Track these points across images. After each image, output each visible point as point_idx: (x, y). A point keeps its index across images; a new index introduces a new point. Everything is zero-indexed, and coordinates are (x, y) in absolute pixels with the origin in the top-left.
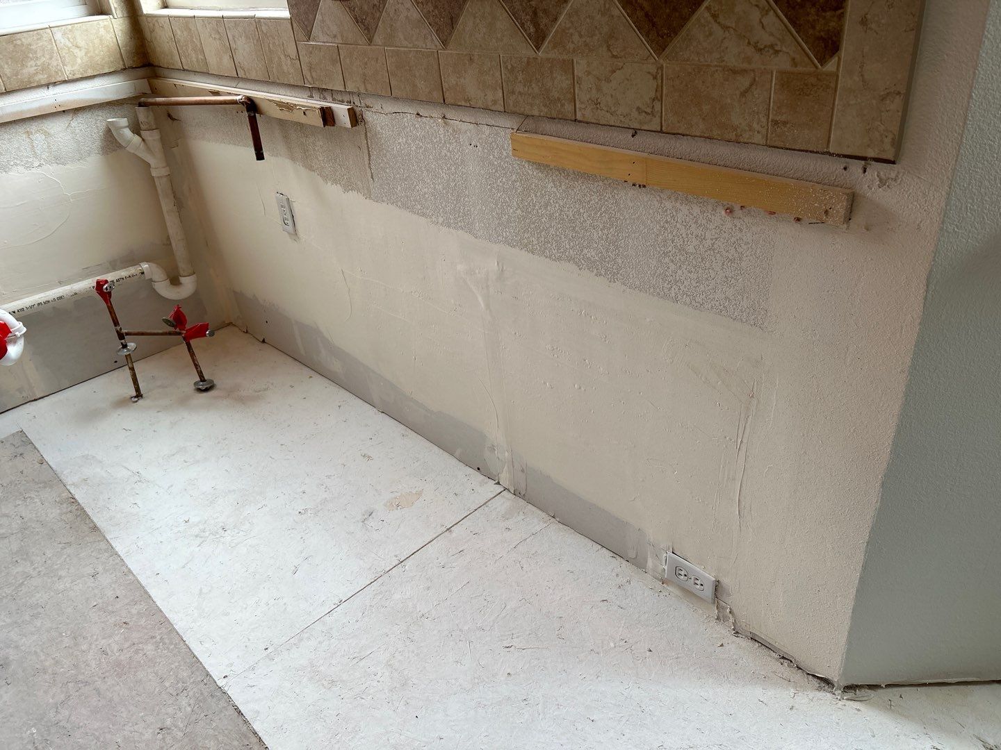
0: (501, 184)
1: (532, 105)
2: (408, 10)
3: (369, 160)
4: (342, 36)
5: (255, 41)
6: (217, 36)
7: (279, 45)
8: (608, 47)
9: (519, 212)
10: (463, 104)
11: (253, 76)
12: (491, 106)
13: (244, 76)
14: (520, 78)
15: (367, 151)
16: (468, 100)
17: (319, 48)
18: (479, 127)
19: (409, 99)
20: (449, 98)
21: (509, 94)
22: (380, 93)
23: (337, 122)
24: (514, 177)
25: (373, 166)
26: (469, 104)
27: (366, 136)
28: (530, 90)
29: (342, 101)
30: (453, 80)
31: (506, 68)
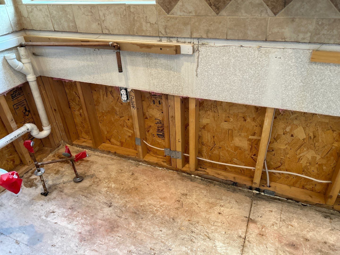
0: (292, 73)
1: (330, 39)
3: (197, 68)
4: (196, 12)
5: (122, 16)
6: (90, 14)
7: (143, 18)
9: (302, 84)
10: (280, 40)
11: (116, 32)
12: (301, 40)
13: (107, 33)
14: (326, 28)
15: (196, 64)
16: (285, 38)
17: (176, 18)
18: (285, 50)
19: (239, 40)
20: (270, 38)
21: (316, 34)
22: (218, 38)
23: (182, 52)
24: (303, 69)
25: (199, 70)
26: (285, 41)
27: (198, 57)
28: (332, 33)
29: (185, 42)
30: (276, 30)
31: (318, 24)
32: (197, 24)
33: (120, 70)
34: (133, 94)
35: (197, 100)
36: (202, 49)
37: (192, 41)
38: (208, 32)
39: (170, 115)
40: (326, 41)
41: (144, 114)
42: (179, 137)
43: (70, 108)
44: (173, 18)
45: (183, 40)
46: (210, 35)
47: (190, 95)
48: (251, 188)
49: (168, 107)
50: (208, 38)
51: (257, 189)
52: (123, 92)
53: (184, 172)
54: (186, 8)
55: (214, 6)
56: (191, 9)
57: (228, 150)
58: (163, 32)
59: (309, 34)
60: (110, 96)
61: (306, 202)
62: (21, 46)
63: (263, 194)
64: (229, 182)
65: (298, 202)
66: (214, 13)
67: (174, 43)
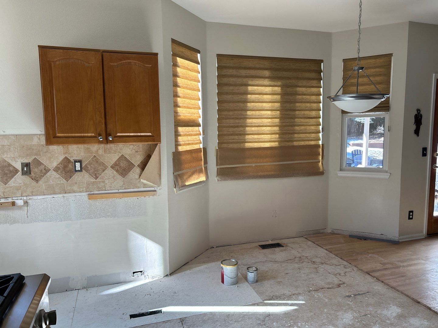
2: (55, 176)
3: (27, 212)
8: (113, 178)
9: (88, 211)
10: (72, 192)
12: (82, 191)
14: (91, 185)
16: (74, 191)
17: (11, 187)
18: (76, 196)
19: (51, 194)
20: (67, 192)
21: (87, 188)
22: (39, 194)
23: (17, 204)
24: (87, 204)
25: (28, 214)
26: (74, 192)
27: (28, 207)
28: (94, 187)
29: (17, 199)
30: (69, 188)
31: (87, 184)
32: (25, 189)
36: (30, 202)
37: (23, 198)
38: (32, 192)
40: (93, 190)
44: (9, 187)
45: (16, 198)
46: (34, 194)
54: (18, 182)
55: (35, 179)
56: (20, 182)
58: (2, 195)
59: (85, 188)
66: (35, 183)
67: (10, 200)
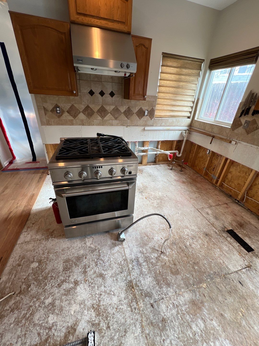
4: (241, 133)
5: (219, 129)
6: (210, 126)
7: (225, 131)
11: (215, 133)
13: (213, 132)
15: (235, 148)
19: (251, 144)
22: (245, 142)
23: (232, 143)
25: (235, 150)
27: (236, 146)
32: (240, 136)
33: (211, 143)
34: (211, 152)
35: (231, 160)
36: (239, 144)
38: (242, 139)
39: (220, 163)
41: (212, 161)
42: (219, 171)
43: (190, 152)
44: (234, 133)
46: (243, 140)
47: (229, 158)
48: (236, 200)
49: (220, 159)
50: (242, 141)
51: (238, 201)
52: (208, 151)
53: (215, 185)
54: (239, 131)
55: (247, 132)
57: (235, 184)
58: (229, 136)
60: (204, 152)
61: (255, 213)
62: (188, 130)
63: (239, 203)
64: (229, 195)
65: (252, 212)
66: (246, 134)
